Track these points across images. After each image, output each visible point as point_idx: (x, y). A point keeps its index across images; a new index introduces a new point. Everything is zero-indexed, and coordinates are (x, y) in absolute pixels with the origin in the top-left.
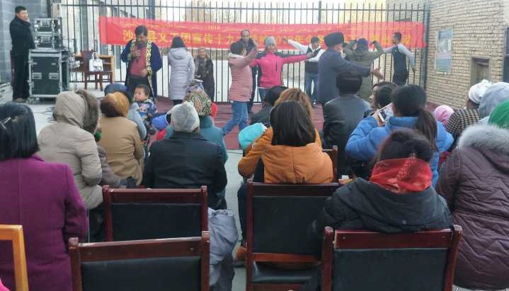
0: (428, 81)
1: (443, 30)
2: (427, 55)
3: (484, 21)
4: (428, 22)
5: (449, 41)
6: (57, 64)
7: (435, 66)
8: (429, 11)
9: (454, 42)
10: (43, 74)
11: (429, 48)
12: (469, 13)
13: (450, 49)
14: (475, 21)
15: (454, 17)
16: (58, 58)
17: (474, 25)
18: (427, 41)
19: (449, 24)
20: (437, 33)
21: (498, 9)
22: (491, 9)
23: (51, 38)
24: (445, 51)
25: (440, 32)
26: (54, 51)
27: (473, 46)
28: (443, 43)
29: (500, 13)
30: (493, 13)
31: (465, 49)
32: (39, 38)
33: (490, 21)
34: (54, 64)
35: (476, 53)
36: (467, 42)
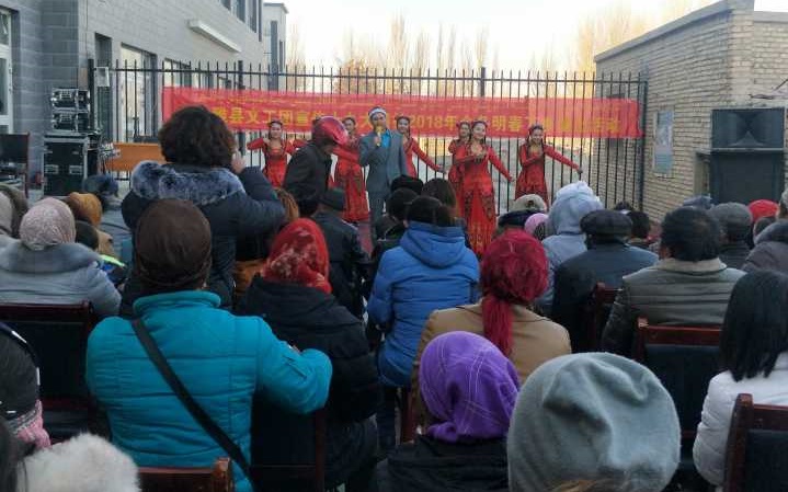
0: (645, 187)
1: (662, 112)
2: (643, 149)
3: (710, 99)
4: (645, 100)
5: (670, 128)
6: (81, 152)
7: (653, 164)
8: (646, 82)
9: (676, 130)
10: (60, 167)
11: (647, 138)
12: (692, 87)
13: (670, 140)
14: (700, 99)
15: (675, 93)
16: (82, 145)
17: (698, 105)
18: (644, 128)
19: (669, 103)
20: (655, 115)
21: (725, 81)
22: (717, 82)
23: (74, 117)
24: (664, 143)
25: (658, 115)
26: (78, 134)
27: (697, 135)
28: (662, 131)
29: (727, 87)
30: (719, 87)
31: (689, 139)
32: (57, 116)
33: (716, 99)
34: (76, 153)
35: (701, 145)
36: (691, 130)
